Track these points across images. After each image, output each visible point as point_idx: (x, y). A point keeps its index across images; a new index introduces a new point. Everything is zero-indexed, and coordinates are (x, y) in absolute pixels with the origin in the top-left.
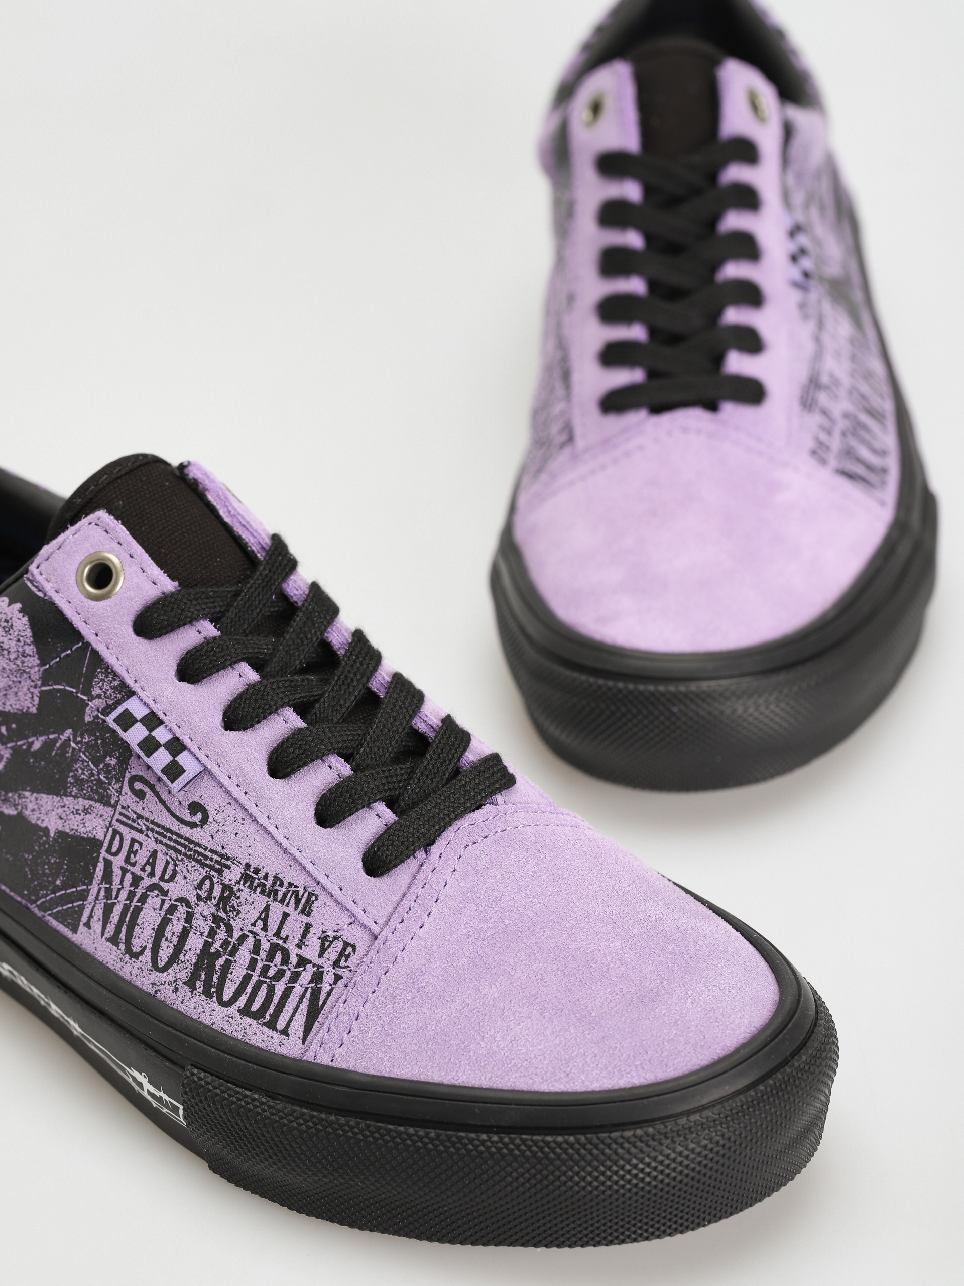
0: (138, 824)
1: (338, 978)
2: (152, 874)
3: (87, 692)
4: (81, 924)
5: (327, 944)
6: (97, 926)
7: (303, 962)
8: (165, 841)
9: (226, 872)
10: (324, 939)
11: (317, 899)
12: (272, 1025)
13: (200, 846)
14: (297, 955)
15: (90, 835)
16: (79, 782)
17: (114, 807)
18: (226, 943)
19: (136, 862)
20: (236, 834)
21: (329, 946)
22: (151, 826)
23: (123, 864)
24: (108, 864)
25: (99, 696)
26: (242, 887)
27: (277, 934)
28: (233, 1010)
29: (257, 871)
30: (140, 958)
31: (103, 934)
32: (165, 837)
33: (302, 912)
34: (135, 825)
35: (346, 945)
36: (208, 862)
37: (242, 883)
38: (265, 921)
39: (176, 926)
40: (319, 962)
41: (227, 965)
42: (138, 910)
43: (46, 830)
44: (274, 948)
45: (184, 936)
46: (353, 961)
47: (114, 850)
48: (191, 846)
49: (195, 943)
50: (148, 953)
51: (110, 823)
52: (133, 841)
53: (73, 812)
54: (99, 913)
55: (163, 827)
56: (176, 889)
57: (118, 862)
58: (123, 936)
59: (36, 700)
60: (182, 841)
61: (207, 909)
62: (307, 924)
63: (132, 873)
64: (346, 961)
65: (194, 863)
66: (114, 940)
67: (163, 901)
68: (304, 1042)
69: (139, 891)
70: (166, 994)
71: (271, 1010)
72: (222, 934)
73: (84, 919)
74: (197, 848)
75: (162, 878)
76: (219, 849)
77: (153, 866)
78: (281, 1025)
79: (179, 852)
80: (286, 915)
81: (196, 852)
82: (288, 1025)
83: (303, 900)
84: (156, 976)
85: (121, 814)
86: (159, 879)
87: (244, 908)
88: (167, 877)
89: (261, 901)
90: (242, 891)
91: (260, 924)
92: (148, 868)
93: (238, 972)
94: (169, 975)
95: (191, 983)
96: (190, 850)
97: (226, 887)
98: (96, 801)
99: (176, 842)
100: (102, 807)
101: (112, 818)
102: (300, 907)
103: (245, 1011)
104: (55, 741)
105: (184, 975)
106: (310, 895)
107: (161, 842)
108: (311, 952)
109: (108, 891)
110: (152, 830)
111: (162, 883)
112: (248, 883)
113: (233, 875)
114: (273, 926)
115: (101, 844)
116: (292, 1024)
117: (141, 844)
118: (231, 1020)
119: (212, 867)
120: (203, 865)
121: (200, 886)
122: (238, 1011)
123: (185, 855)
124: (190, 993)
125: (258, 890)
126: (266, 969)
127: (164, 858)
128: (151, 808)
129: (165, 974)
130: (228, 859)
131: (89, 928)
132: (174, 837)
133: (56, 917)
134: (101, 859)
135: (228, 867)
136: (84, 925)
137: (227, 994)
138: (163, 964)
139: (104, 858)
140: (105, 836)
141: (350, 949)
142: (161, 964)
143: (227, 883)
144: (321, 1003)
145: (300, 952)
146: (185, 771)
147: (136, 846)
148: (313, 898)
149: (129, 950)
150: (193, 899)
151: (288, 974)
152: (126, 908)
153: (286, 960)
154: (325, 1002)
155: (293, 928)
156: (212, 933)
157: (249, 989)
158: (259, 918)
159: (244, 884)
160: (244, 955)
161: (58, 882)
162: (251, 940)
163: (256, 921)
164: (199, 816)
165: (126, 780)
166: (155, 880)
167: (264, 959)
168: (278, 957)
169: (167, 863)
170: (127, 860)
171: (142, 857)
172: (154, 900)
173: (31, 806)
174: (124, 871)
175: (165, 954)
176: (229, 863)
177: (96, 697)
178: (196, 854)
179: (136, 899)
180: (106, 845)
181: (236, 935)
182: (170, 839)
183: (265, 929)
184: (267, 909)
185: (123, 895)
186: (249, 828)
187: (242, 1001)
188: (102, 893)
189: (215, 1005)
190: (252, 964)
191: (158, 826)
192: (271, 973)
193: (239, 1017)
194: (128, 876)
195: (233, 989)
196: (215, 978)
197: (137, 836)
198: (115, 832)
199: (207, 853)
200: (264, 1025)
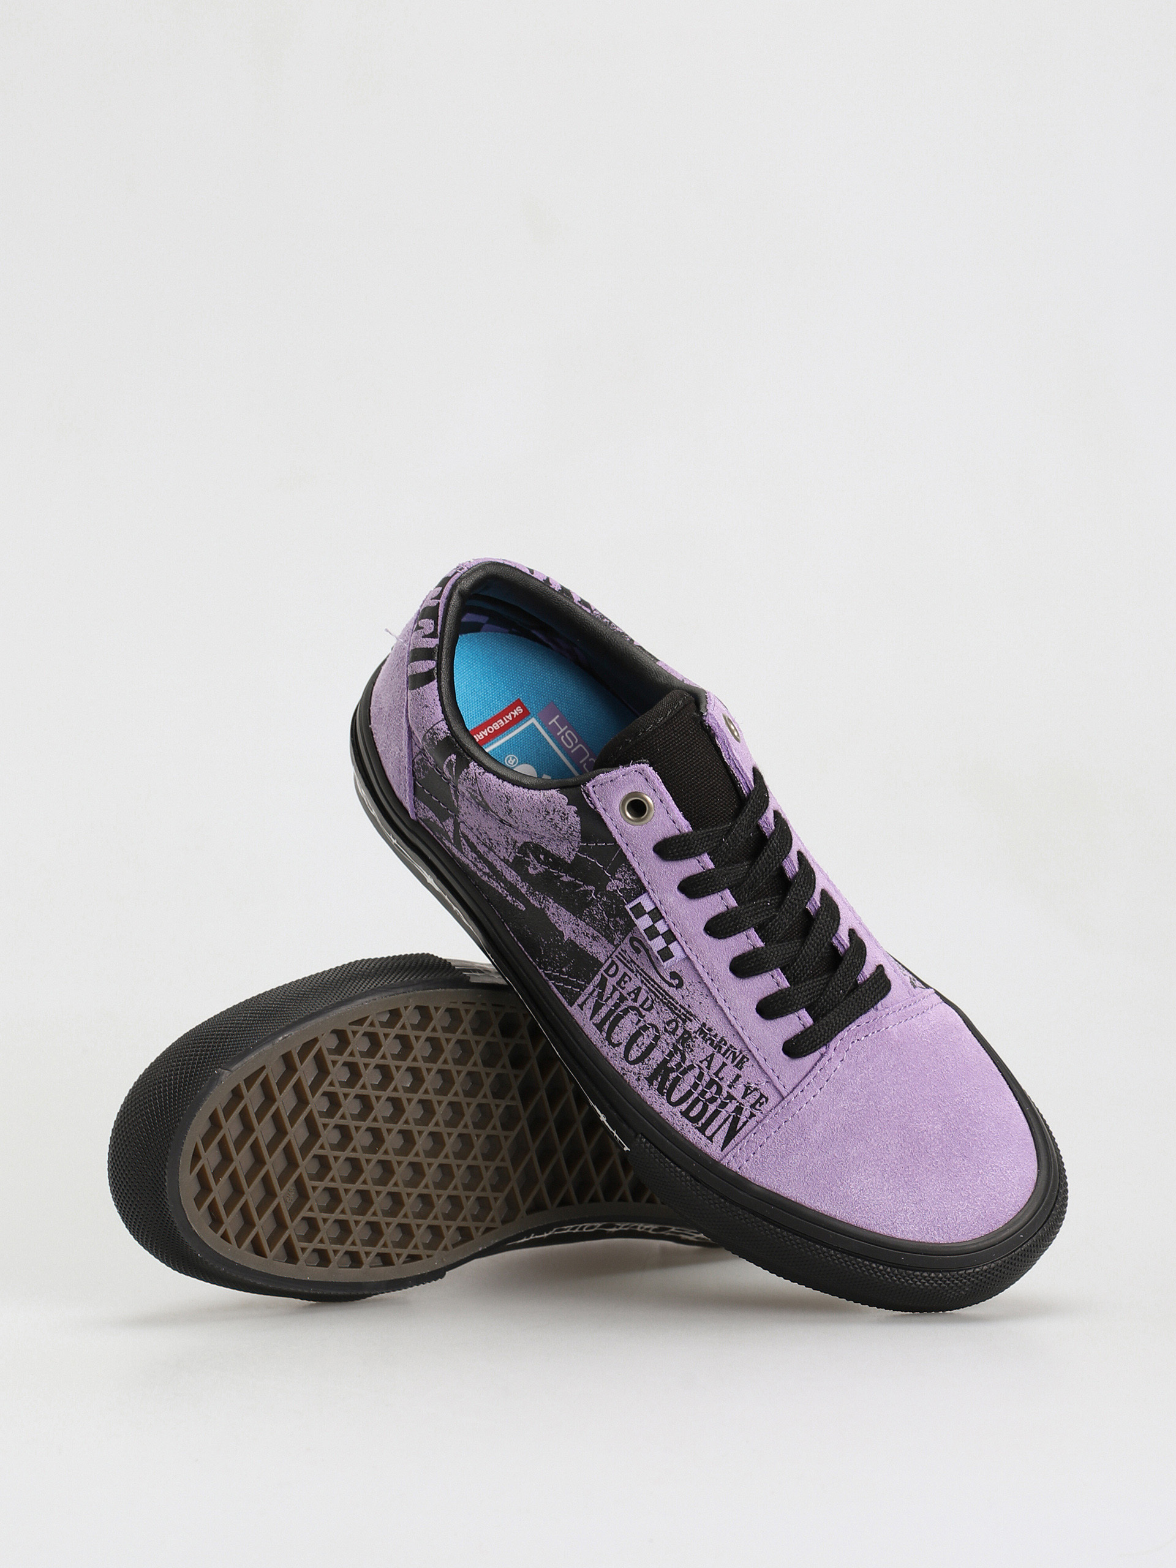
0: (631, 965)
1: (752, 1115)
2: (635, 1000)
3: (612, 873)
4: (576, 1003)
5: (749, 1091)
6: (589, 1013)
7: (730, 1097)
8: (648, 985)
9: (688, 1023)
10: (747, 1088)
11: (747, 1061)
12: (702, 1130)
14: (727, 1092)
15: (594, 955)
16: (591, 915)
17: (616, 946)
18: (679, 1065)
19: (625, 987)
20: (700, 1003)
21: (750, 1093)
25: (620, 880)
26: (698, 1037)
27: (716, 1074)
28: (677, 1110)
29: (710, 1030)
30: (616, 1048)
32: (650, 983)
33: (736, 1066)
34: (629, 965)
35: (762, 1096)
36: (676, 1011)
37: (698, 1033)
38: (710, 1063)
39: (646, 1040)
40: (742, 1101)
41: (677, 1080)
42: (619, 1018)
43: (561, 934)
44: (712, 1082)
45: (650, 1048)
46: (766, 1107)
47: (610, 973)
48: (667, 997)
49: (657, 1056)
50: (622, 1048)
51: (611, 955)
52: (625, 974)
53: (584, 933)
54: (591, 1003)
55: (649, 977)
56: (651, 1017)
57: (611, 982)
58: (606, 1027)
59: (572, 857)
60: (661, 991)
61: (671, 1040)
62: (738, 1074)
63: (620, 993)
64: (760, 1106)
65: (667, 1008)
66: (599, 1026)
67: (639, 1021)
68: (722, 1150)
69: (623, 1007)
70: (631, 1079)
71: (703, 1121)
72: (677, 1058)
74: (671, 1000)
75: (641, 1006)
76: (687, 1007)
77: (637, 995)
78: (708, 1132)
79: (658, 998)
80: (724, 1064)
81: (669, 1002)
83: (738, 1059)
84: (624, 1064)
85: (619, 953)
86: (640, 1005)
87: (696, 1049)
88: (645, 1007)
89: (710, 1050)
90: (697, 1038)
91: (705, 1063)
93: (684, 1086)
94: (636, 1068)
95: (650, 1080)
96: (666, 999)
98: (603, 936)
99: (656, 989)
100: (606, 942)
101: (613, 953)
102: (735, 1063)
103: (685, 1114)
104: (580, 886)
106: (744, 1057)
109: (600, 995)
110: (641, 974)
111: (640, 1009)
112: (702, 1035)
113: (693, 1026)
115: (602, 965)
116: (716, 1135)
117: (630, 979)
118: (674, 1116)
119: (679, 1017)
120: (674, 1013)
121: (668, 1023)
122: (680, 1112)
123: (661, 1000)
124: (648, 1086)
125: (709, 1042)
127: (646, 994)
128: (643, 962)
129: (632, 1066)
130: (691, 1015)
132: (656, 986)
134: (600, 973)
135: (691, 1021)
136: (578, 1005)
137: (675, 1098)
138: (632, 1059)
139: (602, 974)
140: (606, 962)
141: (764, 1099)
142: (631, 1059)
143: (688, 1029)
144: (738, 1128)
145: (730, 1091)
146: (673, 956)
147: (627, 979)
148: (745, 1060)
149: (609, 1038)
151: (719, 1101)
152: (611, 1012)
154: (741, 1128)
155: (730, 1072)
156: (671, 1055)
158: (706, 1059)
159: (699, 1035)
160: (690, 1078)
161: (565, 969)
162: (697, 1071)
163: (703, 1061)
164: (677, 981)
165: (628, 937)
166: (637, 1005)
167: (704, 1086)
168: (714, 1089)
169: (647, 999)
170: (618, 983)
171: (630, 987)
172: (632, 1016)
173: (552, 910)
174: (615, 989)
175: (635, 1053)
176: (692, 1018)
177: (617, 879)
179: (620, 1009)
180: (605, 967)
181: (688, 1063)
182: (652, 985)
183: (708, 1067)
184: (712, 1056)
186: (708, 1002)
187: (684, 1107)
188: (596, 993)
189: (665, 1102)
190: (695, 1086)
191: (646, 974)
193: (681, 1116)
196: (668, 1084)
197: (629, 973)
198: (613, 963)
199: (677, 1006)
200: (696, 1128)
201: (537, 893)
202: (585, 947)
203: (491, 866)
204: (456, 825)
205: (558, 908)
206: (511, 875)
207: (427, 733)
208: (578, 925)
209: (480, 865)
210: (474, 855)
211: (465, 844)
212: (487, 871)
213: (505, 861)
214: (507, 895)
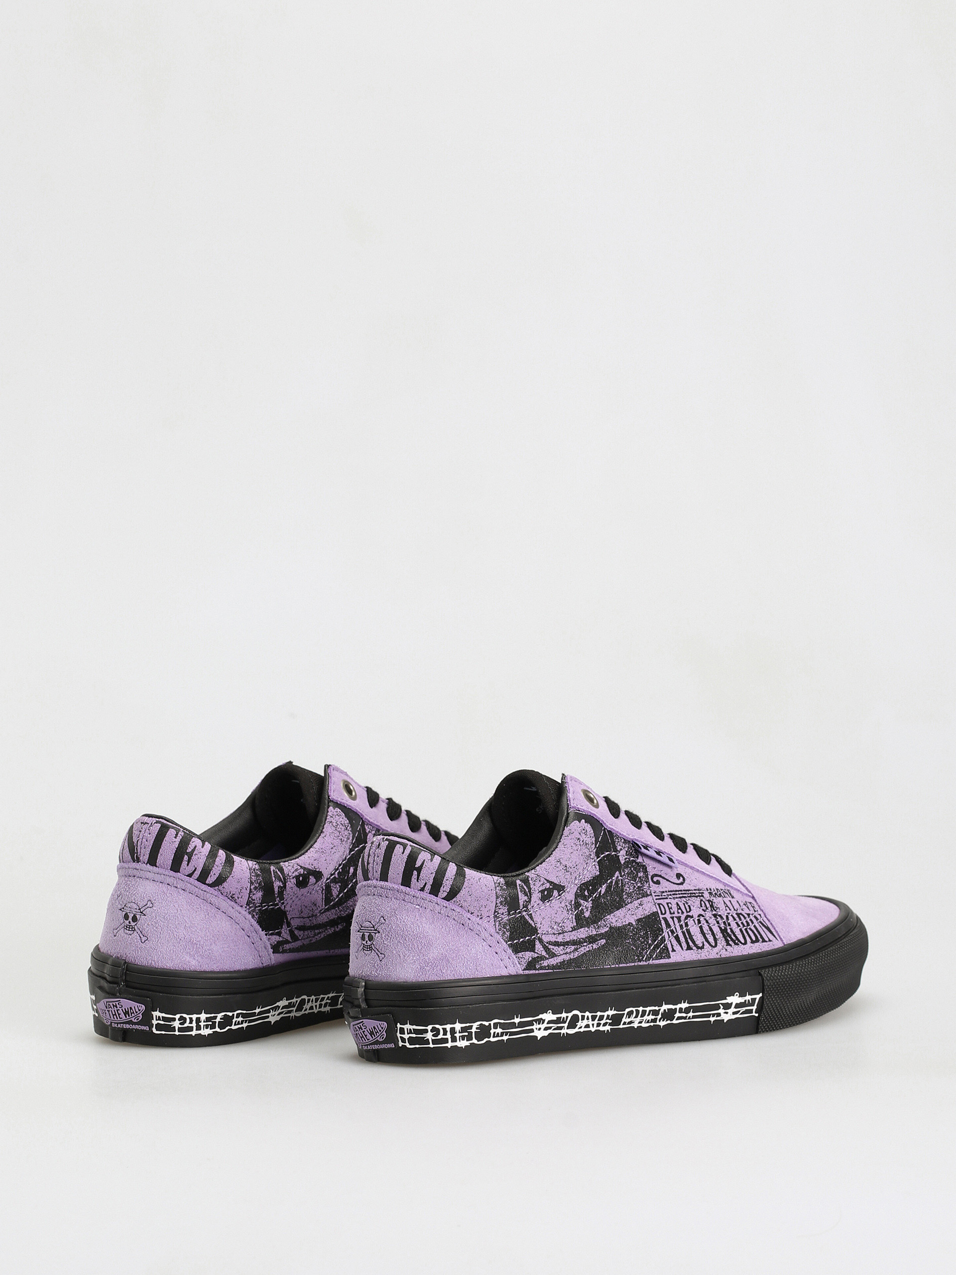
2: (683, 913)
3: (616, 850)
4: (670, 952)
7: (748, 915)
8: (678, 896)
9: (704, 895)
10: (745, 904)
13: (690, 890)
14: (745, 914)
15: (651, 912)
16: (629, 895)
17: (651, 895)
18: (725, 923)
19: (674, 911)
20: (695, 879)
21: (747, 905)
22: (669, 893)
23: (670, 915)
24: (665, 919)
25: (621, 849)
27: (734, 909)
28: (749, 944)
30: (705, 947)
31: (682, 949)
32: (677, 894)
33: (732, 898)
34: (664, 897)
35: (750, 903)
36: (697, 895)
37: (710, 896)
41: (732, 931)
42: (688, 931)
44: (738, 915)
45: (711, 929)
47: (663, 912)
49: (716, 929)
50: (706, 943)
52: (667, 904)
54: (675, 942)
55: (674, 891)
56: (694, 913)
57: (668, 916)
58: (691, 944)
59: (597, 867)
60: (683, 892)
61: (710, 913)
63: (676, 917)
65: (692, 898)
66: (689, 948)
67: (694, 921)
68: (779, 940)
69: (683, 922)
70: (724, 954)
72: (719, 920)
73: (670, 949)
74: (690, 892)
75: (687, 912)
76: (696, 888)
77: (680, 909)
78: (766, 939)
79: (685, 897)
80: (729, 901)
81: (691, 893)
82: (768, 937)
84: (716, 950)
85: (655, 896)
87: (719, 906)
90: (713, 899)
92: (680, 911)
93: (737, 931)
94: (719, 946)
96: (688, 894)
97: (709, 901)
99: (682, 894)
100: (646, 898)
102: (730, 896)
104: (611, 882)
105: (724, 943)
106: (728, 891)
107: (677, 898)
108: (746, 910)
110: (670, 895)
111: (688, 914)
113: (706, 895)
114: (730, 907)
115: (657, 913)
117: (671, 903)
118: (752, 948)
119: (699, 896)
120: (696, 897)
121: (701, 906)
122: (751, 943)
123: (688, 897)
125: (717, 896)
126: (743, 925)
127: (682, 903)
128: (665, 886)
129: (718, 946)
130: (700, 890)
131: (675, 951)
132: (680, 892)
133: (657, 958)
134: (661, 919)
135: (703, 893)
136: (672, 951)
137: (742, 940)
139: (663, 918)
142: (714, 945)
143: (707, 899)
147: (670, 905)
149: (698, 948)
150: (703, 913)
151: (749, 921)
152: (683, 933)
153: (744, 917)
154: (767, 925)
155: (735, 905)
156: (718, 922)
157: (746, 934)
158: (725, 906)
159: (712, 896)
161: (650, 942)
162: (730, 917)
163: (726, 908)
165: (650, 879)
166: (685, 914)
167: (739, 921)
169: (684, 905)
170: (670, 913)
171: (674, 908)
172: (690, 922)
173: (613, 921)
174: (672, 918)
175: (711, 939)
176: (702, 891)
178: (691, 894)
179: (684, 926)
180: (659, 912)
182: (679, 894)
183: (729, 909)
185: (678, 928)
186: (695, 874)
187: (748, 939)
188: (670, 933)
189: (743, 946)
190: (738, 925)
191: (671, 891)
192: (745, 924)
193: (753, 945)
194: (675, 919)
195: (742, 937)
196: (733, 937)
197: (668, 901)
198: (659, 904)
199: (695, 892)
201: (599, 923)
202: (644, 914)
203: (574, 943)
204: (541, 940)
205: (614, 916)
206: (583, 933)
207: (496, 889)
208: (630, 910)
209: (568, 950)
210: (562, 947)
211: (553, 947)
212: (573, 947)
213: (574, 929)
214: (592, 946)
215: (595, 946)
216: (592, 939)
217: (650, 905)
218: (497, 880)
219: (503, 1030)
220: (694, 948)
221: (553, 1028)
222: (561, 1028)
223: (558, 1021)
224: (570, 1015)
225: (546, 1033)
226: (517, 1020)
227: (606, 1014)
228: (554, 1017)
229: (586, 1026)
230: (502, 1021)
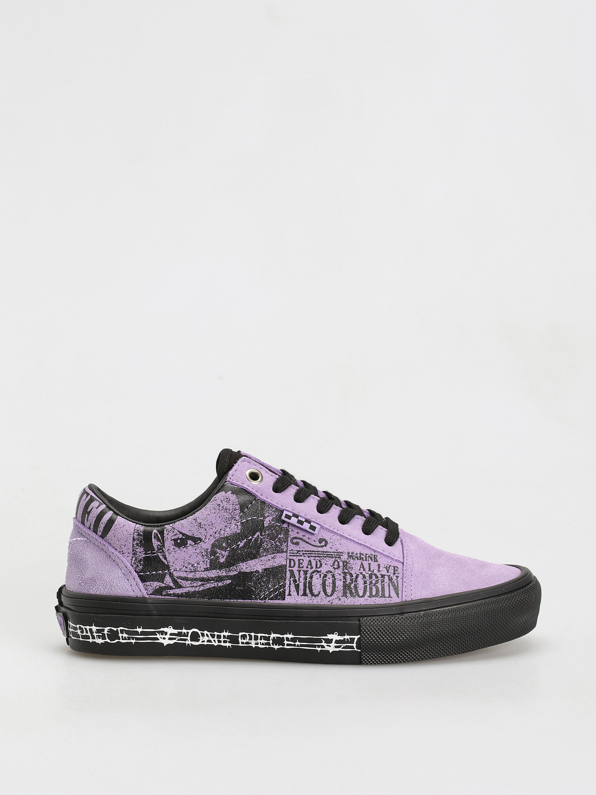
0: (299, 554)
1: (397, 577)
2: (312, 568)
3: (263, 515)
4: (286, 596)
5: (388, 569)
6: (295, 594)
7: (383, 576)
8: (313, 555)
9: (342, 557)
10: (386, 568)
11: (377, 556)
13: (328, 552)
14: (380, 574)
15: (279, 565)
16: (266, 550)
17: (286, 552)
18: (352, 580)
19: (303, 566)
20: (340, 544)
21: (389, 569)
22: (305, 552)
23: (298, 569)
24: (292, 572)
25: (268, 516)
26: (350, 560)
27: (370, 570)
28: (366, 597)
29: (352, 553)
30: (320, 595)
31: (298, 594)
33: (375, 561)
34: (298, 554)
35: (394, 567)
36: (333, 556)
37: (349, 558)
38: (363, 567)
39: (329, 581)
40: (388, 574)
42: (310, 583)
43: (257, 571)
44: (371, 575)
45: (334, 583)
46: (400, 571)
47: (292, 566)
48: (325, 553)
50: (322, 593)
51: (287, 558)
52: (299, 560)
53: (267, 561)
54: (293, 588)
55: (310, 551)
56: (324, 569)
57: (295, 569)
58: (308, 592)
59: (240, 527)
60: (320, 553)
61: (340, 571)
62: (378, 564)
63: (303, 570)
64: (397, 571)
65: (328, 558)
66: (305, 594)
67: (320, 575)
68: (398, 597)
69: (308, 575)
70: (336, 603)
71: (380, 593)
72: (348, 577)
73: (287, 593)
74: (327, 553)
75: (316, 567)
76: (336, 551)
77: (311, 565)
78: (387, 595)
79: (321, 557)
80: (369, 564)
82: (389, 594)
83: (373, 558)
84: (329, 599)
85: (290, 553)
86: (316, 568)
87: (353, 566)
88: (318, 567)
89: (359, 562)
90: (350, 561)
91: (362, 569)
92: (309, 567)
93: (361, 586)
94: (335, 596)
96: (324, 554)
97: (344, 562)
98: (277, 553)
99: (318, 554)
101: (287, 556)
102: (373, 560)
103: (371, 596)
105: (341, 594)
106: (374, 556)
107: (311, 556)
108: (384, 572)
109: (295, 581)
110: (306, 554)
112: (351, 558)
113: (345, 557)
114: (367, 569)
115: (286, 566)
116: (391, 594)
117: (303, 560)
118: (367, 600)
119: (336, 557)
120: (332, 558)
121: (333, 565)
122: (368, 597)
123: (323, 557)
124: (346, 599)
125: (356, 559)
126: (371, 583)
127: (315, 561)
128: (303, 546)
129: (333, 596)
130: (340, 553)
131: (291, 595)
133: (272, 599)
134: (287, 570)
135: (342, 555)
136: (288, 595)
137: (361, 594)
138: (330, 594)
139: (289, 570)
140: (287, 563)
141: (396, 568)
143: (344, 560)
144: (397, 585)
145: (381, 573)
147: (301, 561)
148: (376, 556)
149: (313, 595)
150: (332, 570)
151: (380, 581)
152: (305, 583)
153: (377, 577)
155: (374, 566)
156: (345, 578)
157: (368, 589)
158: (360, 567)
159: (350, 559)
160: (360, 581)
161: (270, 586)
162: (361, 576)
163: (360, 569)
164: (324, 542)
165: (289, 541)
166: (314, 569)
167: (369, 579)
168: (374, 577)
169: (317, 562)
170: (299, 567)
171: (305, 564)
172: (316, 576)
174: (299, 571)
175: (329, 590)
176: (341, 554)
178: (328, 555)
179: (308, 578)
180: (288, 565)
181: (354, 576)
182: (315, 554)
183: (364, 570)
184: (362, 563)
185: (302, 579)
186: (343, 541)
187: (368, 594)
188: (292, 582)
189: (359, 598)
190: (365, 582)
191: (308, 551)
192: (374, 582)
193: (370, 598)
194: (302, 573)
195: (362, 591)
196: (353, 591)
197: (301, 558)
198: (290, 560)
199: (332, 553)
200: (380, 597)
201: (231, 568)
202: (273, 565)
203: (202, 579)
204: (171, 575)
205: (246, 564)
206: (213, 574)
207: (134, 534)
208: (262, 561)
209: (195, 585)
210: (190, 582)
211: (181, 581)
212: (200, 583)
213: (206, 570)
214: (218, 584)
215: (220, 584)
216: (219, 579)
217: (280, 559)
218: (138, 528)
219: (128, 635)
220: (310, 595)
221: (177, 639)
222: (185, 640)
223: (179, 634)
224: (190, 631)
225: (172, 642)
226: (139, 630)
227: (222, 634)
228: (176, 631)
229: (207, 641)
230: (127, 629)
